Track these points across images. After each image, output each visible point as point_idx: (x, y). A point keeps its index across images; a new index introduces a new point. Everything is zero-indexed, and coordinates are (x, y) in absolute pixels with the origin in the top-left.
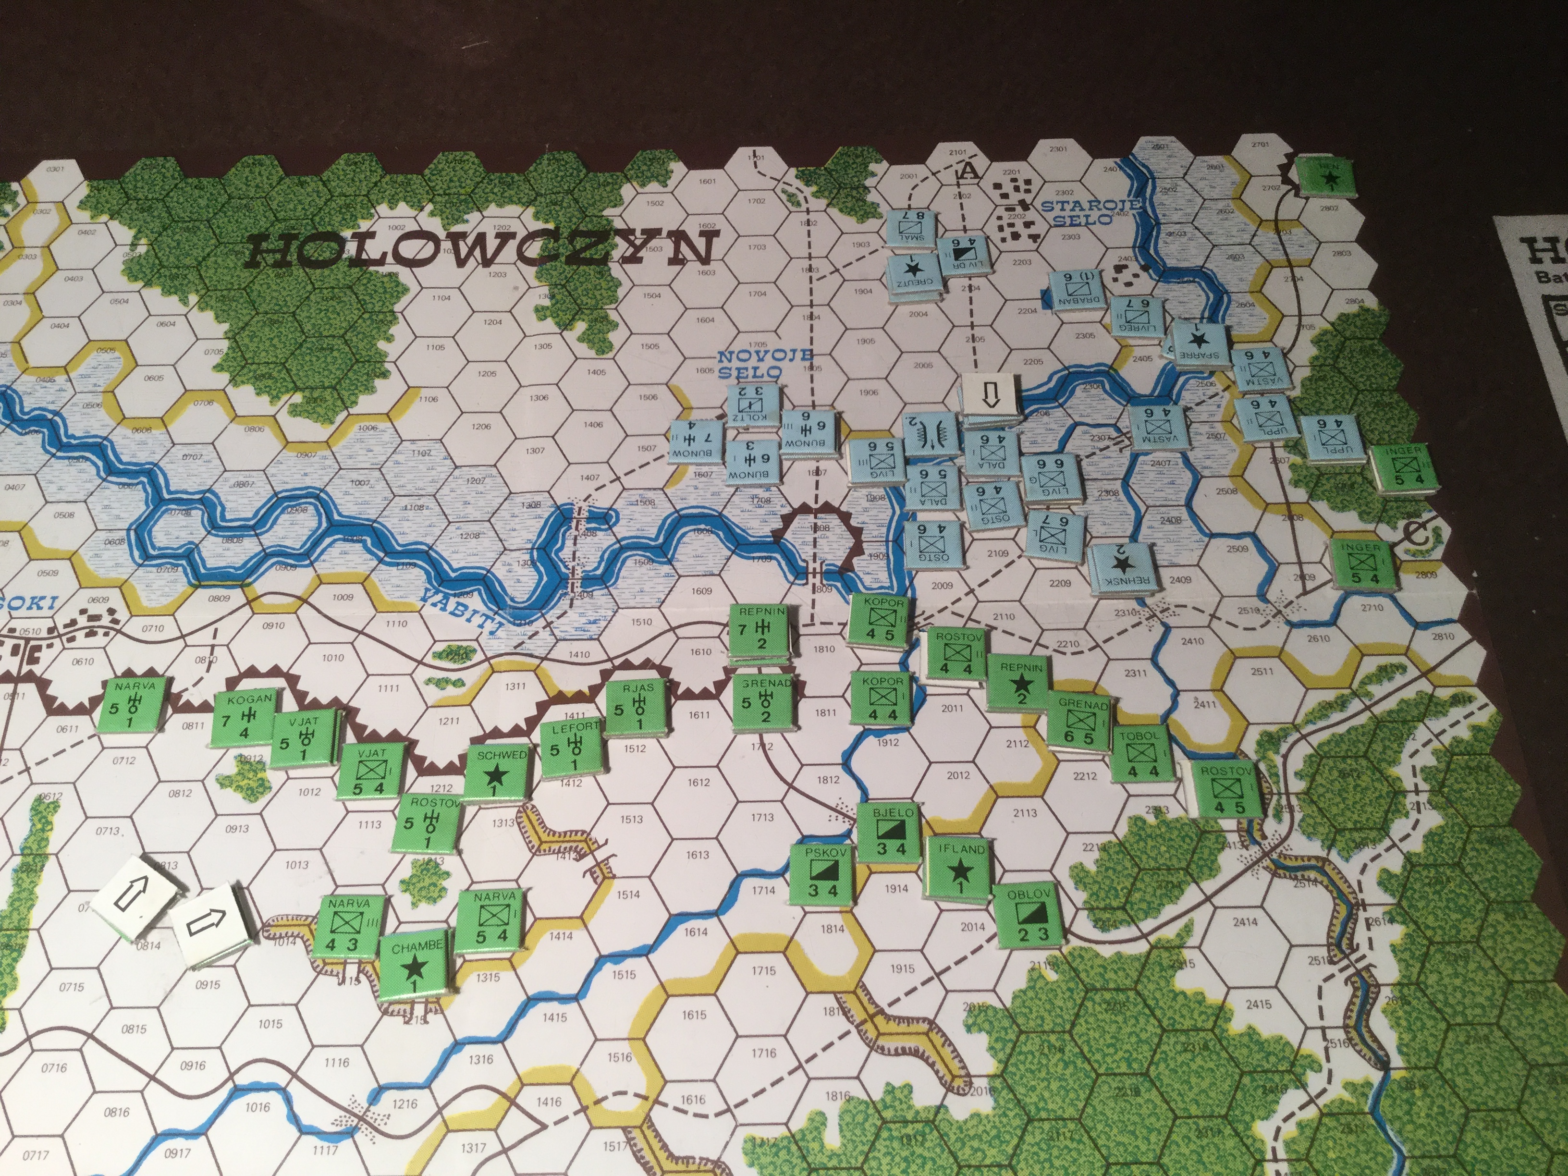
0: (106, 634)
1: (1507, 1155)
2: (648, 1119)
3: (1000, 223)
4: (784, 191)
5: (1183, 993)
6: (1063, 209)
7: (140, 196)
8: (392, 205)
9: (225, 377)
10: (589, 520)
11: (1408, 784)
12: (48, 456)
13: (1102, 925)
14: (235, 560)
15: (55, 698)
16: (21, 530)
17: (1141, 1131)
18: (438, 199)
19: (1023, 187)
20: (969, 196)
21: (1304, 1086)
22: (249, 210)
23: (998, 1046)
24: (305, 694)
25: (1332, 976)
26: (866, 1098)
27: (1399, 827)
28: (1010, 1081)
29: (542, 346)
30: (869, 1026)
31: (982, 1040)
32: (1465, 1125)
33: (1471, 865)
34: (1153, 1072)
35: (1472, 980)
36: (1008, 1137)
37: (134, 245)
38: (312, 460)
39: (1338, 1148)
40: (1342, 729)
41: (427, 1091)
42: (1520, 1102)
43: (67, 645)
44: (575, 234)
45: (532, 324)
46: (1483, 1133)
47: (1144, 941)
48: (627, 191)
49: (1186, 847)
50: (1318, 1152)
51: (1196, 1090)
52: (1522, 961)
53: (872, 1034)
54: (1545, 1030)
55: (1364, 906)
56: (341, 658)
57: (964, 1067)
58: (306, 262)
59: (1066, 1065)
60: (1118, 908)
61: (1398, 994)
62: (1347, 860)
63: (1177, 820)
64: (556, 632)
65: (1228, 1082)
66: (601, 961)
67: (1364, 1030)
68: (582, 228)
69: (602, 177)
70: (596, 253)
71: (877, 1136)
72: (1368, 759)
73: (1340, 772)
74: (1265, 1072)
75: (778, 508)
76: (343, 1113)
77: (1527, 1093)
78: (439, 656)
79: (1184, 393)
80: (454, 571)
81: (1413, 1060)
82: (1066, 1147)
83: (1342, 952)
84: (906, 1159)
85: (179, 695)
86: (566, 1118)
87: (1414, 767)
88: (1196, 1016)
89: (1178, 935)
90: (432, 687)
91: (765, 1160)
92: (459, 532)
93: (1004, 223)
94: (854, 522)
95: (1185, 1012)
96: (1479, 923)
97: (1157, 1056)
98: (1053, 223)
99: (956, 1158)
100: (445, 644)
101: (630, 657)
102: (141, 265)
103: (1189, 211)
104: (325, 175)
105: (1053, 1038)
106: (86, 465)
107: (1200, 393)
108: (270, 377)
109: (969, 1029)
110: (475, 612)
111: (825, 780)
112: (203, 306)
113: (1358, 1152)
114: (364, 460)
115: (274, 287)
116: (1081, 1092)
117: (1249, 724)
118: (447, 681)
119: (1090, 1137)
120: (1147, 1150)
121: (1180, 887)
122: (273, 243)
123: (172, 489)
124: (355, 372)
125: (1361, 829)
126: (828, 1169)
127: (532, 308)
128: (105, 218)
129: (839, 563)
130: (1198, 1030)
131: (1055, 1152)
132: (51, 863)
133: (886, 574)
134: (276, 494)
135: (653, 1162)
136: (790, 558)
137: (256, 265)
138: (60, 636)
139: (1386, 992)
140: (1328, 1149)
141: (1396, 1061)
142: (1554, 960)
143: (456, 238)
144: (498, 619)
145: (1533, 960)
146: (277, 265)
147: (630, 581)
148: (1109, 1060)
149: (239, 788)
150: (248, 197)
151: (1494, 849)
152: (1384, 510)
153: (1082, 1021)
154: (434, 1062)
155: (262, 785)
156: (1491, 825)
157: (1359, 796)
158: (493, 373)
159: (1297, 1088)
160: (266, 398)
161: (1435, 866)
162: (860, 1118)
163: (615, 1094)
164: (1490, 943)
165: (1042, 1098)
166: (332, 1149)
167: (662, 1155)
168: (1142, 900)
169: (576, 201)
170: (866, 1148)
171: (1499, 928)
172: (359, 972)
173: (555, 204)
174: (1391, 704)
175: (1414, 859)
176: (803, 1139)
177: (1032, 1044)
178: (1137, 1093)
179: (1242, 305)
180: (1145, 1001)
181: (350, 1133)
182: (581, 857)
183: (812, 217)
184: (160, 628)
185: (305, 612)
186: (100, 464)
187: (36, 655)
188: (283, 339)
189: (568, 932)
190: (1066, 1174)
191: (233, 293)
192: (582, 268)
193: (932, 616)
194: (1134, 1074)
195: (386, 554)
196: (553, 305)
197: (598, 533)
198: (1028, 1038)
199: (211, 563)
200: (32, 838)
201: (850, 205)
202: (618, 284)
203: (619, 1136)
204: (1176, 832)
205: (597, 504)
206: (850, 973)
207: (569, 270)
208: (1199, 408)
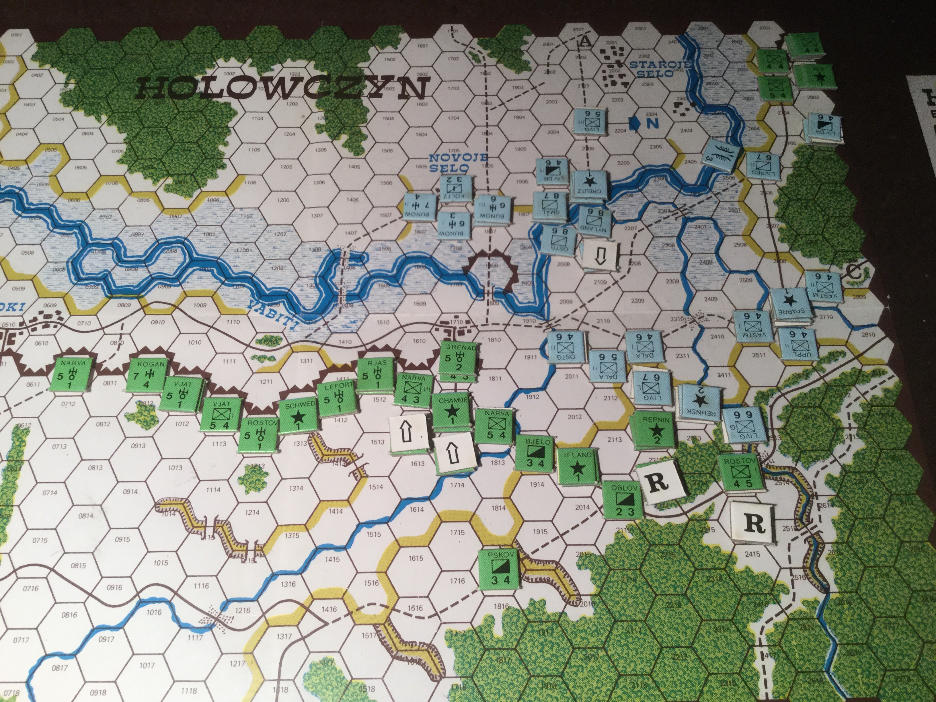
0: (55, 327)
1: (897, 643)
2: (388, 619)
3: (604, 74)
4: (470, 53)
5: (708, 547)
6: (643, 67)
7: (70, 52)
8: (227, 60)
9: (125, 167)
10: (351, 259)
11: (845, 423)
12: (16, 216)
13: (660, 507)
14: (133, 281)
15: (25, 366)
17: (682, 628)
18: (255, 55)
19: (619, 52)
20: (585, 58)
21: (778, 603)
23: (597, 577)
24: (178, 364)
25: (797, 538)
26: (518, 608)
27: (839, 449)
28: (604, 598)
29: (320, 150)
31: (587, 574)
32: (873, 626)
33: (880, 472)
34: (689, 594)
35: (880, 540)
36: (602, 632)
37: (66, 84)
38: (180, 219)
39: (799, 639)
40: (806, 390)
41: (256, 603)
42: (906, 612)
43: (32, 333)
44: (340, 79)
45: (314, 135)
46: (883, 630)
47: (685, 516)
48: (372, 51)
49: (711, 460)
50: (786, 641)
51: (714, 604)
52: (910, 529)
53: (522, 570)
54: (922, 570)
55: (817, 496)
56: (199, 342)
57: (577, 590)
58: (173, 95)
59: (637, 589)
61: (836, 549)
62: (807, 469)
63: (706, 444)
64: (331, 328)
65: (734, 600)
66: (360, 526)
67: (815, 570)
68: (345, 75)
69: (357, 42)
70: (353, 91)
71: (525, 630)
72: (821, 408)
73: (804, 416)
74: (756, 594)
75: (467, 253)
76: (206, 616)
77: (910, 607)
78: (260, 342)
79: (715, 183)
80: (268, 290)
81: (844, 587)
82: (637, 637)
83: (803, 523)
84: (542, 644)
85: (101, 364)
86: (339, 619)
87: (849, 414)
88: (715, 560)
89: (705, 513)
90: (256, 361)
91: (458, 644)
92: (271, 266)
93: (607, 74)
94: (512, 262)
95: (709, 558)
96: (885, 507)
97: (692, 584)
99: (571, 644)
100: (264, 335)
101: (376, 344)
102: (71, 96)
103: (720, 69)
104: (185, 40)
105: (630, 573)
106: (40, 222)
107: (726, 183)
108: (153, 167)
109: (579, 567)
110: (281, 315)
112: (110, 122)
113: (809, 640)
114: (210, 221)
115: (154, 111)
116: (646, 605)
117: (750, 387)
118: (265, 357)
119: (651, 632)
120: (685, 640)
121: (707, 484)
122: (153, 83)
123: (94, 237)
124: (205, 165)
125: (816, 450)
126: (496, 649)
127: (314, 125)
129: (504, 287)
130: (716, 569)
131: (630, 640)
132: (25, 466)
133: (532, 294)
134: (157, 241)
135: (391, 645)
136: (473, 284)
137: (143, 97)
139: (828, 548)
140: (792, 639)
141: (834, 588)
142: (929, 529)
143: (266, 80)
144: (295, 319)
145: (916, 529)
146: (155, 97)
147: (376, 298)
148: (663, 586)
149: (139, 421)
150: (136, 53)
151: (895, 463)
152: (835, 257)
153: (647, 563)
154: (260, 586)
155: (153, 419)
156: (894, 449)
157: (815, 430)
158: (290, 167)
159: (774, 603)
160: (150, 181)
161: (859, 472)
162: (515, 619)
163: (369, 605)
164: (891, 519)
165: (623, 608)
166: (199, 637)
167: (397, 641)
169: (341, 58)
170: (518, 637)
171: (897, 510)
172: (214, 532)
173: (328, 59)
174: (836, 375)
175: (847, 469)
176: (481, 632)
177: (616, 577)
178: (680, 606)
180: (684, 552)
181: (210, 627)
182: (347, 464)
183: (488, 69)
184: (88, 323)
185: (177, 314)
186: (49, 221)
187: (13, 339)
188: (160, 144)
189: (340, 509)
190: (637, 653)
191: (128, 114)
192: (345, 100)
193: (560, 320)
194: (677, 595)
195: (226, 279)
196: (327, 124)
197: (357, 267)
198: (614, 573)
199: (119, 283)
200: (13, 451)
201: (511, 62)
202: (367, 111)
203: (371, 629)
204: (705, 452)
205: (355, 250)
206: (509, 534)
207: (337, 101)
208: (725, 193)
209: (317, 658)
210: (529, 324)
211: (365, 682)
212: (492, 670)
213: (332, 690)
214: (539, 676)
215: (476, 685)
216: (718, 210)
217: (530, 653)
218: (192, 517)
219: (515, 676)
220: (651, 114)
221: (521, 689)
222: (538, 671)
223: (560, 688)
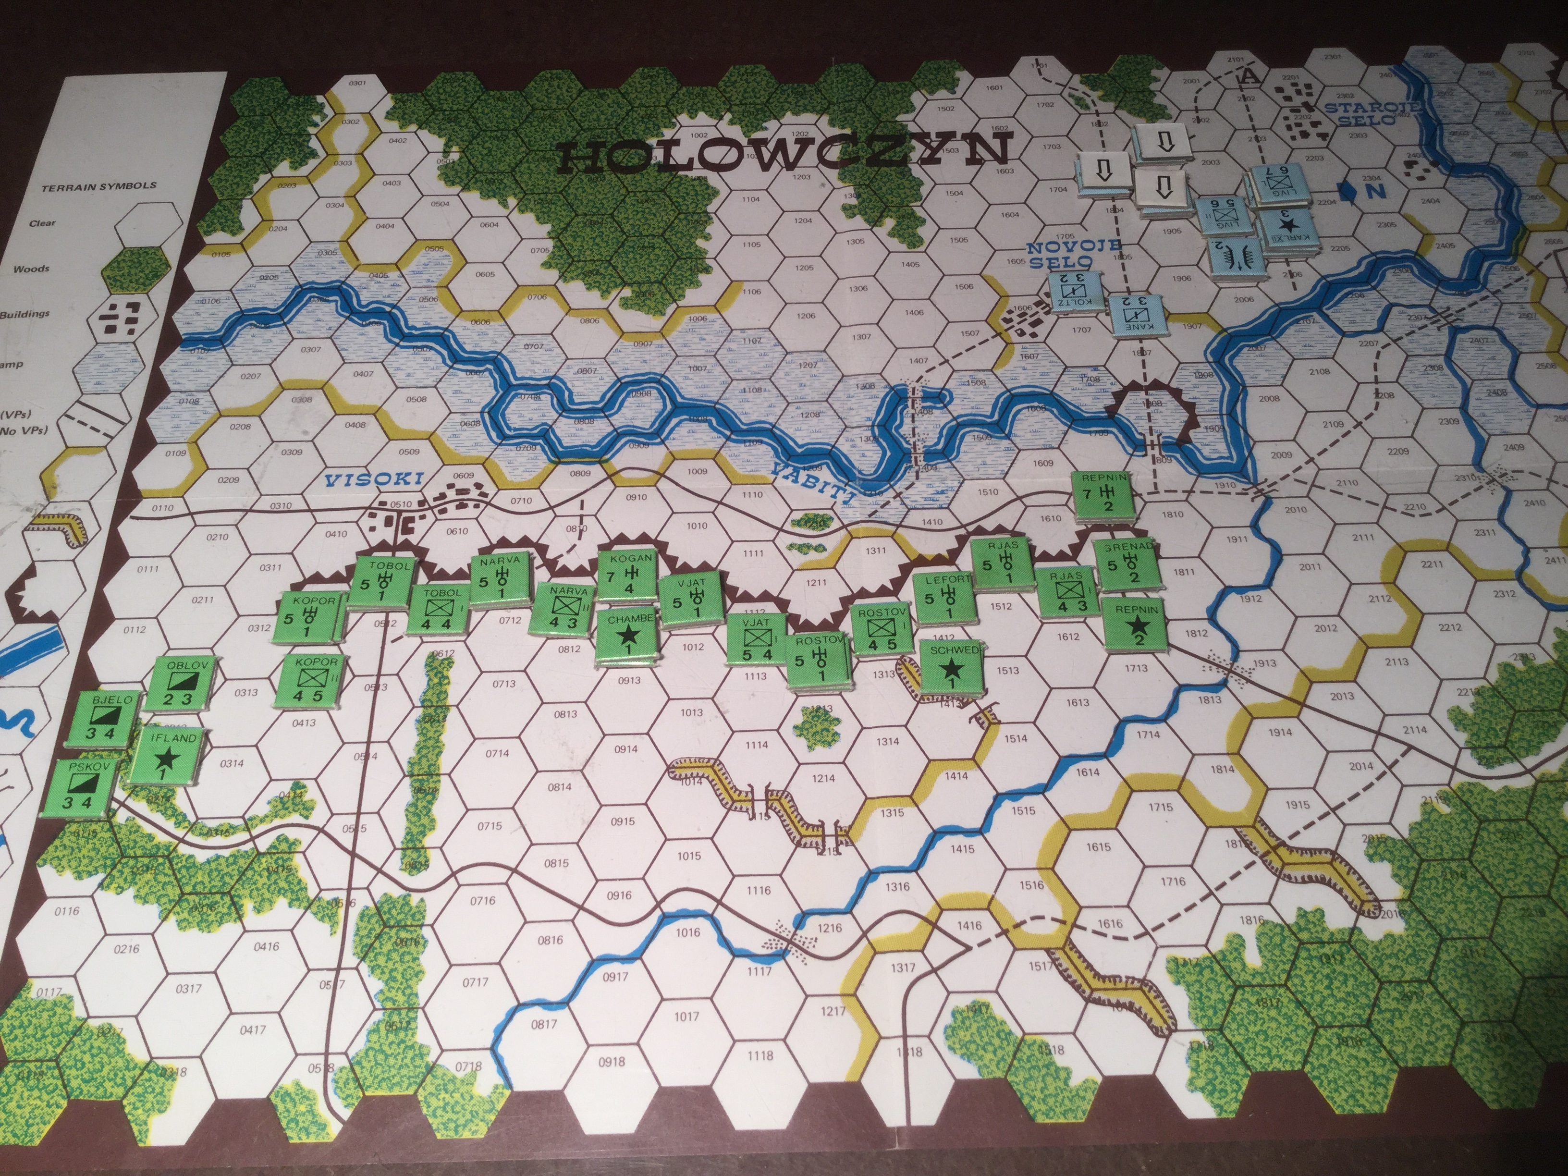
0: (476, 506)
2: (1068, 940)
3: (1288, 122)
4: (1071, 95)
6: (1346, 111)
7: (445, 107)
8: (692, 115)
9: (555, 273)
10: (924, 399)
12: (391, 346)
13: (1488, 763)
14: (590, 439)
15: (435, 565)
16: (376, 413)
18: (735, 108)
20: (1253, 99)
22: (555, 121)
23: (1402, 873)
24: (675, 559)
26: (1280, 922)
28: (1418, 905)
29: (854, 242)
30: (1272, 857)
31: (1385, 868)
34: (1554, 896)
36: (1423, 955)
37: (446, 153)
38: (650, 348)
41: (849, 916)
43: (439, 517)
44: (872, 138)
45: (842, 222)
47: (1528, 776)
48: (917, 98)
49: (1556, 690)
53: (1277, 864)
56: (704, 526)
57: (1372, 893)
58: (616, 168)
59: (1471, 889)
60: (1500, 747)
63: (1545, 666)
64: (907, 501)
66: (999, 799)
68: (879, 133)
69: (891, 86)
70: (896, 154)
71: (1297, 956)
75: (1109, 386)
76: (772, 937)
78: (798, 523)
79: (1490, 277)
80: (800, 447)
82: (1481, 963)
84: (1327, 976)
85: (555, 561)
86: (988, 941)
89: (1561, 770)
90: (795, 552)
91: (1191, 978)
92: (800, 412)
93: (1292, 121)
94: (1185, 398)
97: (1557, 880)
98: (1338, 123)
99: (1376, 976)
100: (803, 513)
101: (982, 523)
102: (457, 172)
103: (1467, 112)
104: (623, 88)
105: (1453, 865)
106: (430, 354)
107: (1506, 277)
108: (598, 273)
109: (1371, 858)
110: (826, 484)
111: (1193, 634)
112: (522, 208)
114: (698, 348)
115: (589, 191)
116: (1488, 914)
118: (809, 547)
119: (1503, 954)
121: (1556, 727)
122: (582, 151)
123: (519, 375)
124: (679, 268)
126: (1253, 986)
127: (839, 207)
128: (413, 127)
129: (1176, 436)
131: (1472, 968)
132: (453, 714)
133: (1224, 445)
134: (619, 380)
135: (1080, 981)
136: (1126, 432)
137: (569, 171)
138: (431, 508)
143: (757, 144)
144: (849, 489)
146: (587, 170)
147: (970, 455)
148: (1510, 883)
150: (550, 108)
153: (1479, 849)
154: (852, 890)
158: (810, 267)
160: (596, 292)
162: (1277, 940)
163: (1033, 918)
165: (1452, 919)
166: (766, 971)
167: (1088, 975)
168: (1522, 739)
169: (869, 108)
170: (1287, 967)
172: (768, 808)
173: (850, 111)
176: (1224, 959)
177: (1435, 870)
178: (1543, 913)
179: (1534, 197)
180: (1537, 830)
181: (782, 955)
182: (964, 705)
183: (1102, 118)
184: (529, 501)
185: (663, 484)
186: (445, 353)
187: (410, 525)
188: (606, 239)
189: (962, 774)
190: (1486, 988)
191: (550, 197)
192: (883, 169)
193: (1275, 483)
194: (1539, 897)
195: (732, 432)
196: (860, 204)
197: (936, 412)
198: (1429, 865)
199: (567, 442)
200: (430, 692)
201: (1137, 107)
202: (921, 183)
203: (1042, 956)
204: (1545, 677)
205: (930, 385)
206: (1247, 807)
207: (871, 171)
208: (1506, 291)
209: (962, 1002)
210: (1226, 490)
211: (1046, 1038)
212: (1252, 1018)
213: (995, 1052)
214: (1331, 1026)
215: (1227, 1040)
216: (1502, 315)
217: (1310, 990)
218: (729, 787)
219: (1292, 1028)
220: (1371, 178)
221: (1305, 1047)
222: (1329, 1018)
223: (1369, 1044)
